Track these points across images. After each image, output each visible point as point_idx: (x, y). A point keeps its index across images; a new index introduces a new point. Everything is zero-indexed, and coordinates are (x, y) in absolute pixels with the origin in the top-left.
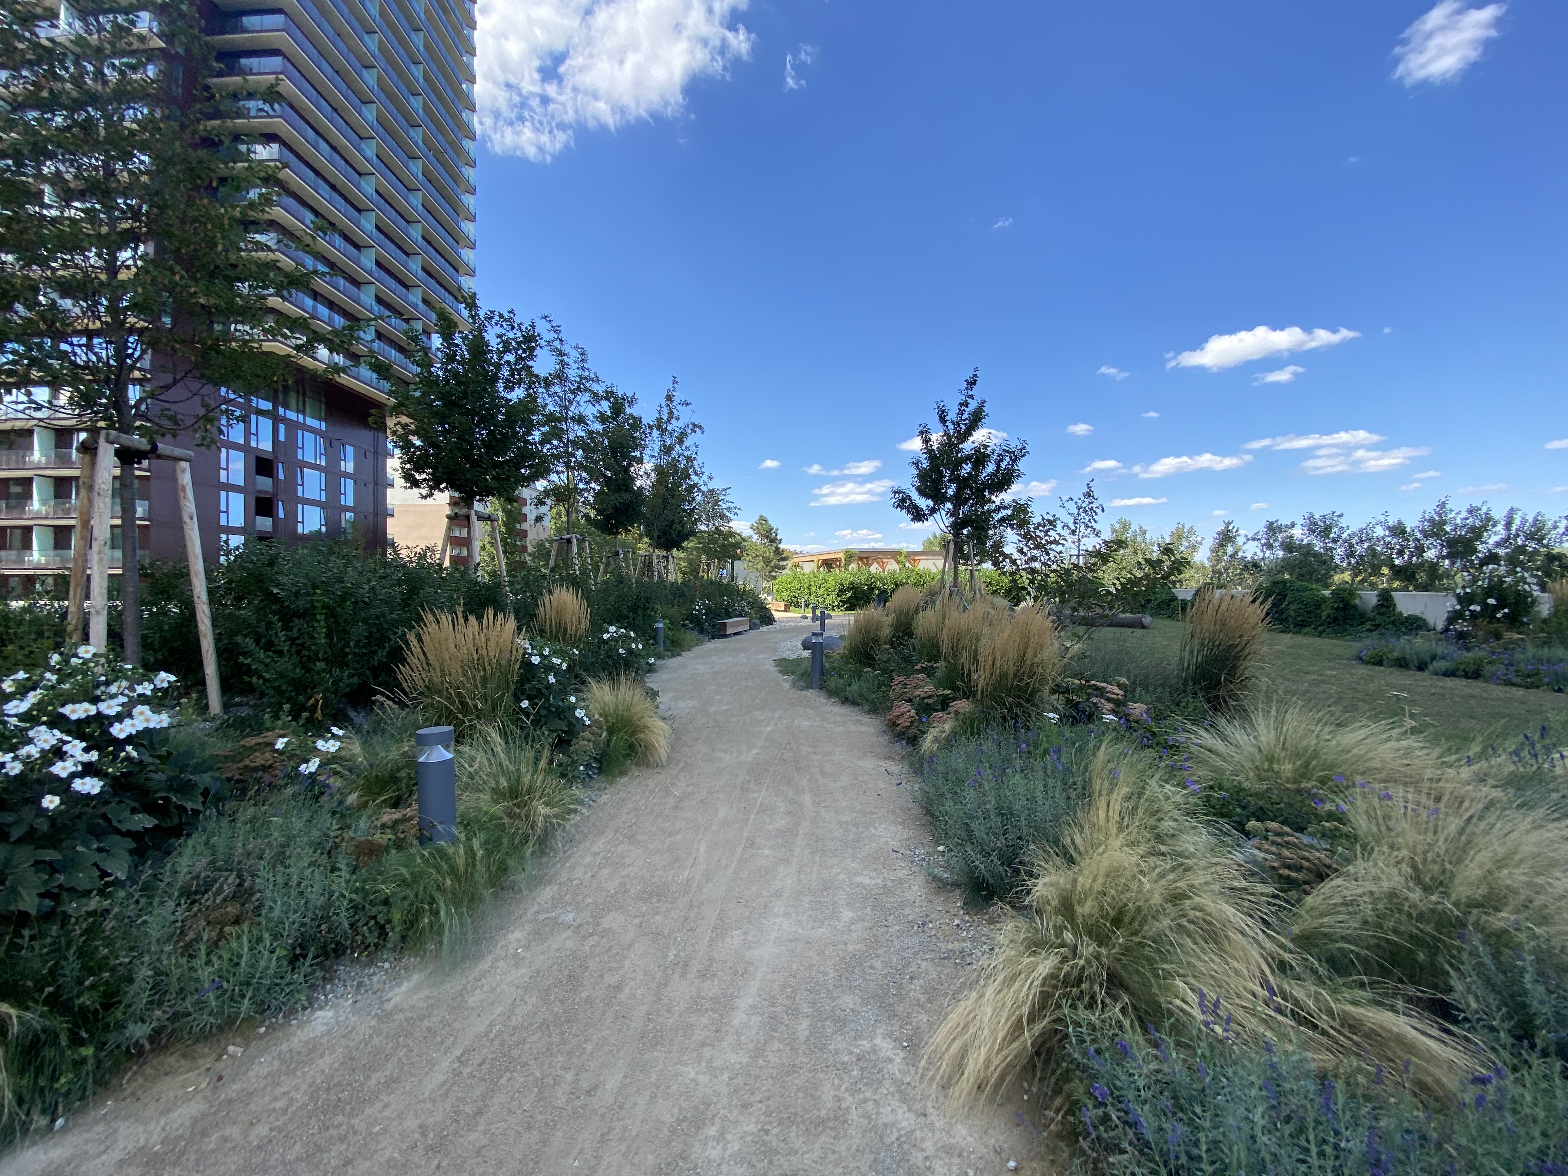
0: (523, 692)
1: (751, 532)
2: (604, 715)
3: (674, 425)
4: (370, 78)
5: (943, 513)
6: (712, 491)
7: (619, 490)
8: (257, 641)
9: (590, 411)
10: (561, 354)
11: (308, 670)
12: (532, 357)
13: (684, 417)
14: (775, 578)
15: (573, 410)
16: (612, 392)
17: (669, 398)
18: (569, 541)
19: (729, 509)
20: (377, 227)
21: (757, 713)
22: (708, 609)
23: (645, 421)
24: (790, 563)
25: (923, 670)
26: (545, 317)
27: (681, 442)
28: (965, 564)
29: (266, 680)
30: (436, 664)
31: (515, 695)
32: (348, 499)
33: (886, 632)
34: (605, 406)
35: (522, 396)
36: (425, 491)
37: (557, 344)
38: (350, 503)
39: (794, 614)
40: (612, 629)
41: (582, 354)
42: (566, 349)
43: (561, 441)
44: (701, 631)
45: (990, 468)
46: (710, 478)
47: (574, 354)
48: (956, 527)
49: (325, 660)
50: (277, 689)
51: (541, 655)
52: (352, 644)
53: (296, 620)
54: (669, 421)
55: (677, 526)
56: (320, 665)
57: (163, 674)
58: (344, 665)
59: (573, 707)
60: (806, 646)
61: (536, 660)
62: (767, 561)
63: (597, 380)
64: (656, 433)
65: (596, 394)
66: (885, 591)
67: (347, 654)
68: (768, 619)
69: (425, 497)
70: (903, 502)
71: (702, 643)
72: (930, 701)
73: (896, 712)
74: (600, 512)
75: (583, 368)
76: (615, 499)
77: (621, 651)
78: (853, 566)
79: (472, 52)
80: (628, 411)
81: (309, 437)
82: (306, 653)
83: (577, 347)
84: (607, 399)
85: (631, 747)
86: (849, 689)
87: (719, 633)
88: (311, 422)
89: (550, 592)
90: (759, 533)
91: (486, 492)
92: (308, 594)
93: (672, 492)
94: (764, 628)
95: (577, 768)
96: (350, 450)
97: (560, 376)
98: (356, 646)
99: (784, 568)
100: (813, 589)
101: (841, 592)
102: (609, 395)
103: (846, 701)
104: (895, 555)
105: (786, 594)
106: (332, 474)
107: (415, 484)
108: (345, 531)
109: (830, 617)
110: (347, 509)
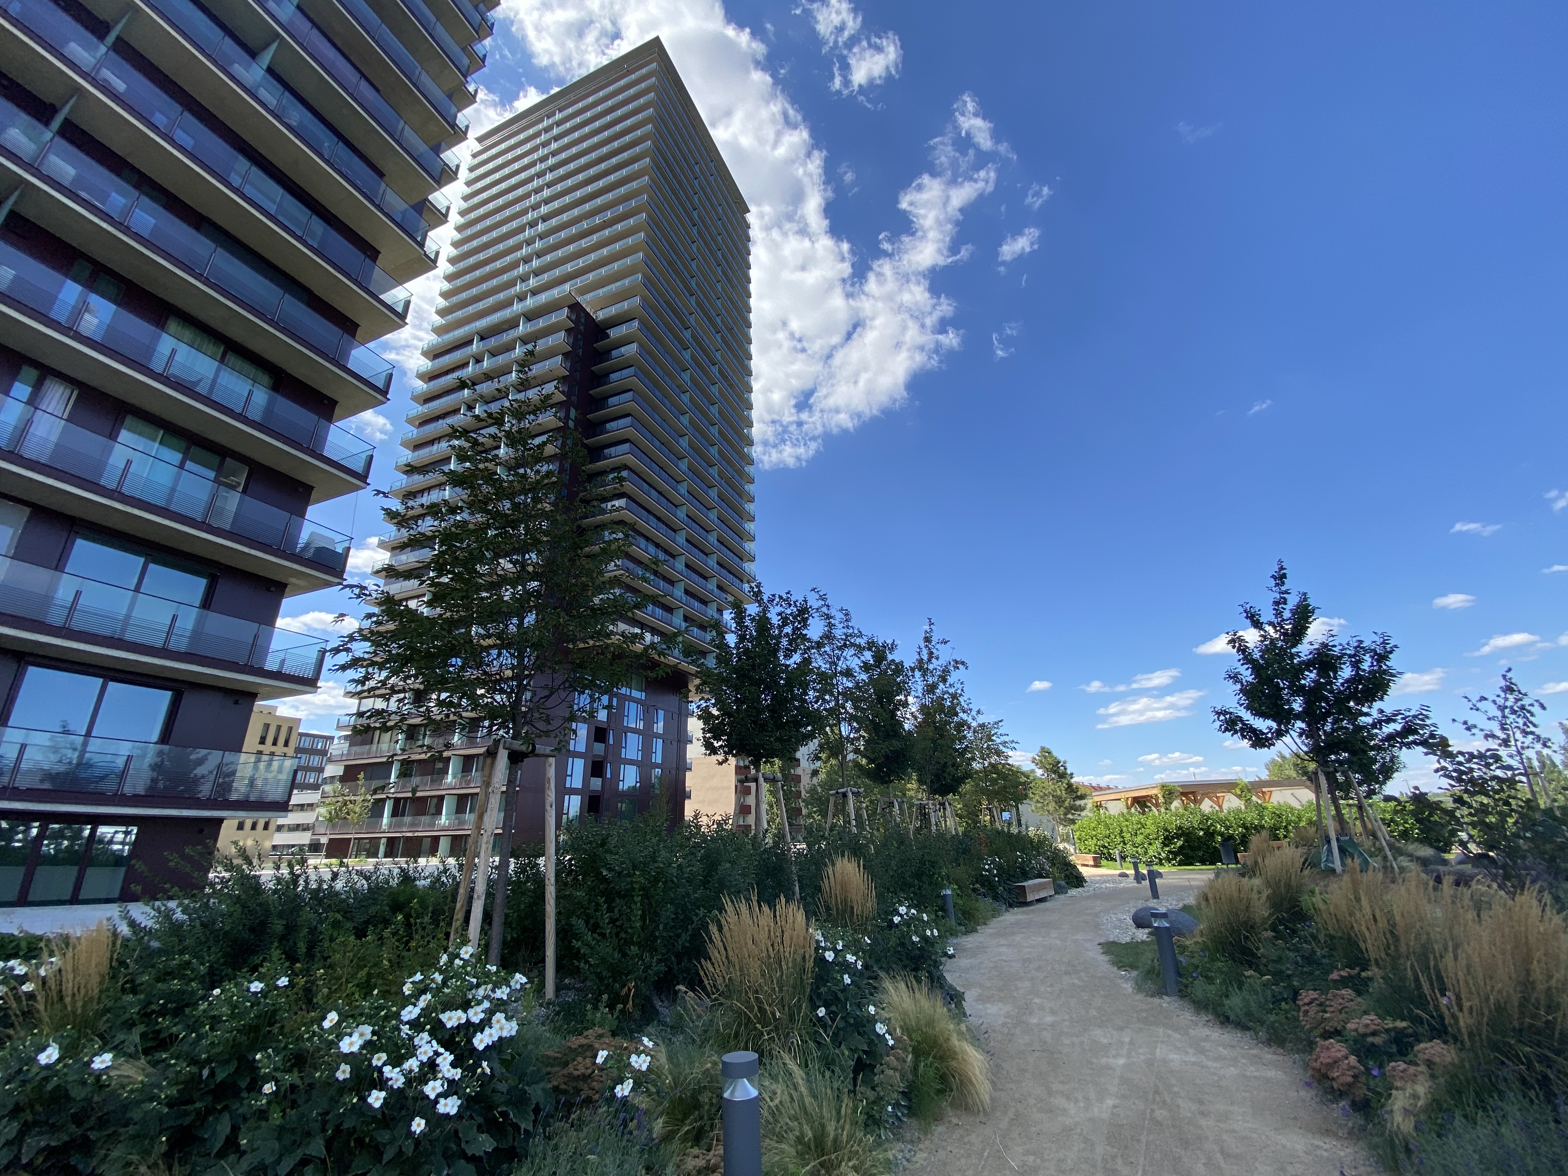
0: (819, 996)
1: (1033, 766)
2: (906, 1029)
3: (934, 664)
4: (684, 442)
5: (1295, 735)
6: (982, 726)
7: (887, 736)
8: (587, 923)
9: (854, 663)
10: (828, 617)
11: (624, 955)
12: (805, 626)
13: (944, 655)
14: (1073, 822)
15: (842, 665)
16: (873, 642)
17: (927, 640)
18: (845, 795)
19: (1004, 743)
20: (687, 540)
21: (1100, 1035)
22: (1000, 867)
23: (906, 665)
24: (1089, 803)
25: (1344, 982)
26: (813, 590)
27: (944, 681)
28: (1347, 798)
29: (590, 965)
30: (734, 959)
31: (811, 999)
32: (658, 758)
33: (1261, 910)
34: (868, 656)
35: (798, 661)
36: (721, 758)
37: (824, 609)
38: (659, 761)
39: (1108, 871)
40: (903, 910)
41: (846, 615)
42: (833, 612)
43: (832, 694)
44: (996, 898)
45: (1346, 672)
46: (978, 712)
47: (839, 616)
48: (1319, 752)
49: (639, 944)
50: (599, 976)
51: (835, 950)
52: (661, 927)
53: (617, 900)
54: (929, 660)
55: (951, 769)
56: (634, 949)
57: (518, 976)
58: (653, 950)
59: (872, 1020)
60: (1140, 922)
61: (830, 956)
62: (1059, 801)
63: (861, 635)
64: (917, 674)
65: (859, 646)
66: (1231, 837)
67: (656, 938)
68: (1078, 880)
69: (720, 763)
70: (1231, 724)
71: (999, 915)
72: (1377, 1040)
73: (1325, 1058)
74: (871, 761)
75: (848, 627)
76: (885, 747)
77: (915, 939)
78: (1176, 804)
79: (750, 407)
80: (890, 657)
81: (633, 706)
82: (623, 935)
83: (842, 610)
84: (869, 649)
85: (943, 1078)
86: (1227, 1002)
87: (1018, 900)
88: (636, 694)
89: (833, 865)
90: (1043, 767)
91: (770, 755)
92: (629, 875)
93: (941, 730)
94: (1073, 892)
95: (884, 1108)
96: (661, 713)
97: (828, 636)
98: (665, 928)
99: (1082, 809)
100: (1127, 836)
101: (1167, 841)
102: (871, 645)
103: (1225, 1020)
104: (1229, 786)
105: (1091, 843)
106: (647, 735)
107: (713, 751)
108: (653, 786)
109: (1160, 875)
110: (657, 766)
